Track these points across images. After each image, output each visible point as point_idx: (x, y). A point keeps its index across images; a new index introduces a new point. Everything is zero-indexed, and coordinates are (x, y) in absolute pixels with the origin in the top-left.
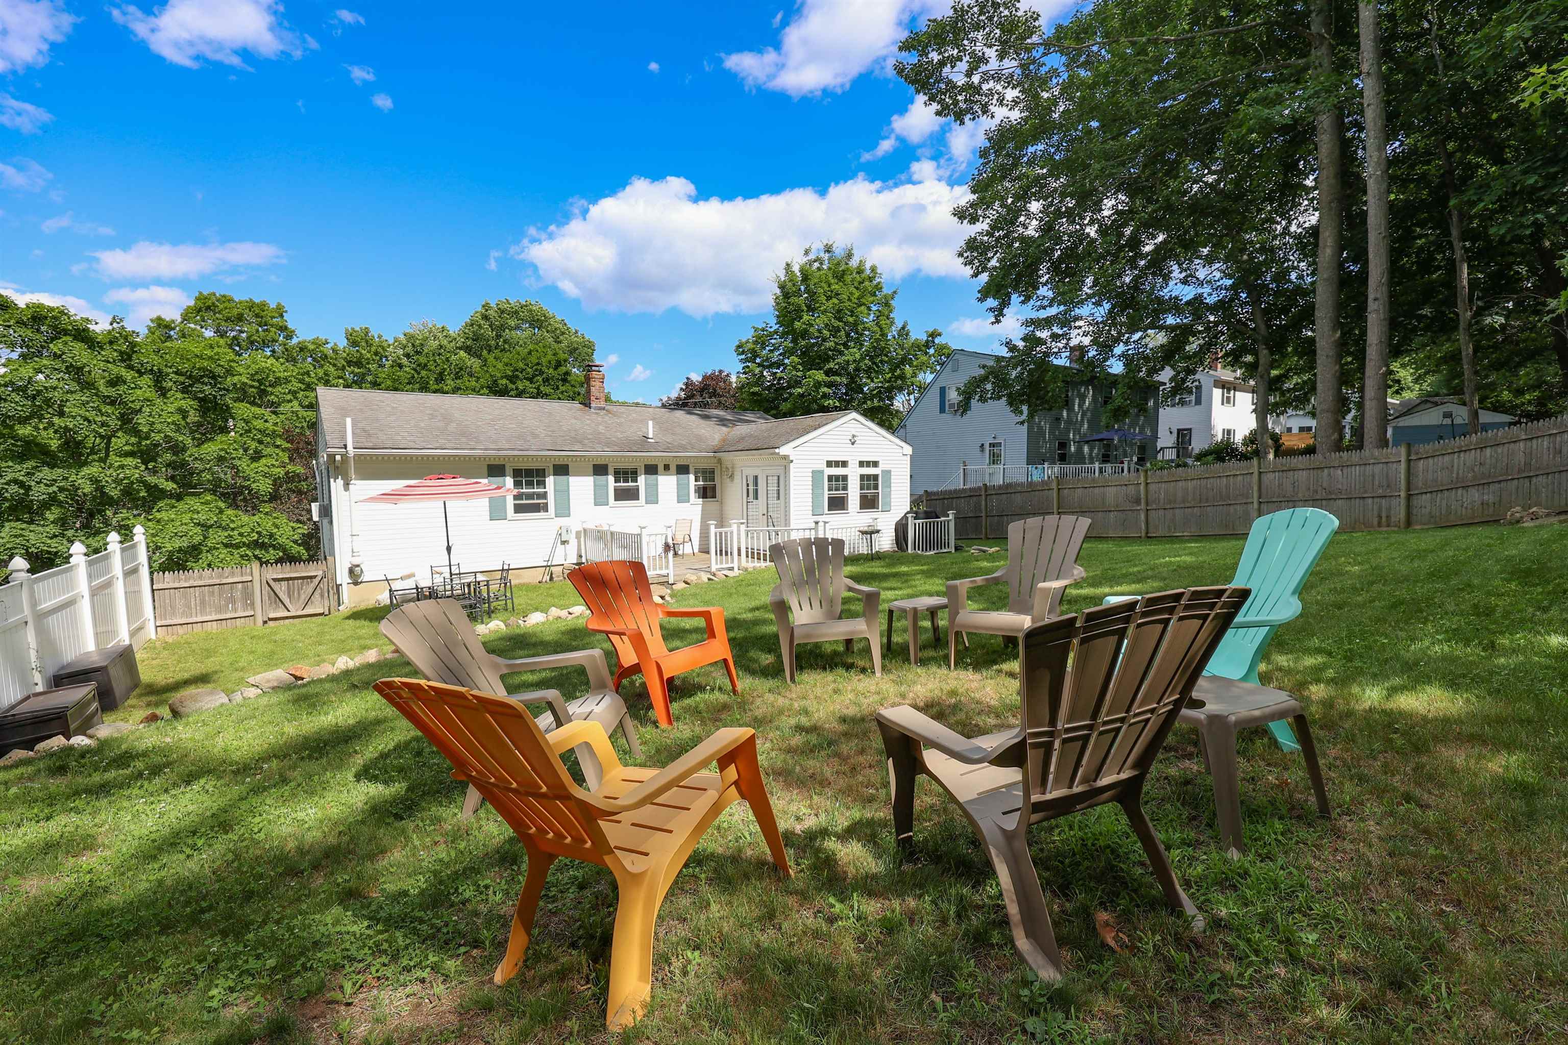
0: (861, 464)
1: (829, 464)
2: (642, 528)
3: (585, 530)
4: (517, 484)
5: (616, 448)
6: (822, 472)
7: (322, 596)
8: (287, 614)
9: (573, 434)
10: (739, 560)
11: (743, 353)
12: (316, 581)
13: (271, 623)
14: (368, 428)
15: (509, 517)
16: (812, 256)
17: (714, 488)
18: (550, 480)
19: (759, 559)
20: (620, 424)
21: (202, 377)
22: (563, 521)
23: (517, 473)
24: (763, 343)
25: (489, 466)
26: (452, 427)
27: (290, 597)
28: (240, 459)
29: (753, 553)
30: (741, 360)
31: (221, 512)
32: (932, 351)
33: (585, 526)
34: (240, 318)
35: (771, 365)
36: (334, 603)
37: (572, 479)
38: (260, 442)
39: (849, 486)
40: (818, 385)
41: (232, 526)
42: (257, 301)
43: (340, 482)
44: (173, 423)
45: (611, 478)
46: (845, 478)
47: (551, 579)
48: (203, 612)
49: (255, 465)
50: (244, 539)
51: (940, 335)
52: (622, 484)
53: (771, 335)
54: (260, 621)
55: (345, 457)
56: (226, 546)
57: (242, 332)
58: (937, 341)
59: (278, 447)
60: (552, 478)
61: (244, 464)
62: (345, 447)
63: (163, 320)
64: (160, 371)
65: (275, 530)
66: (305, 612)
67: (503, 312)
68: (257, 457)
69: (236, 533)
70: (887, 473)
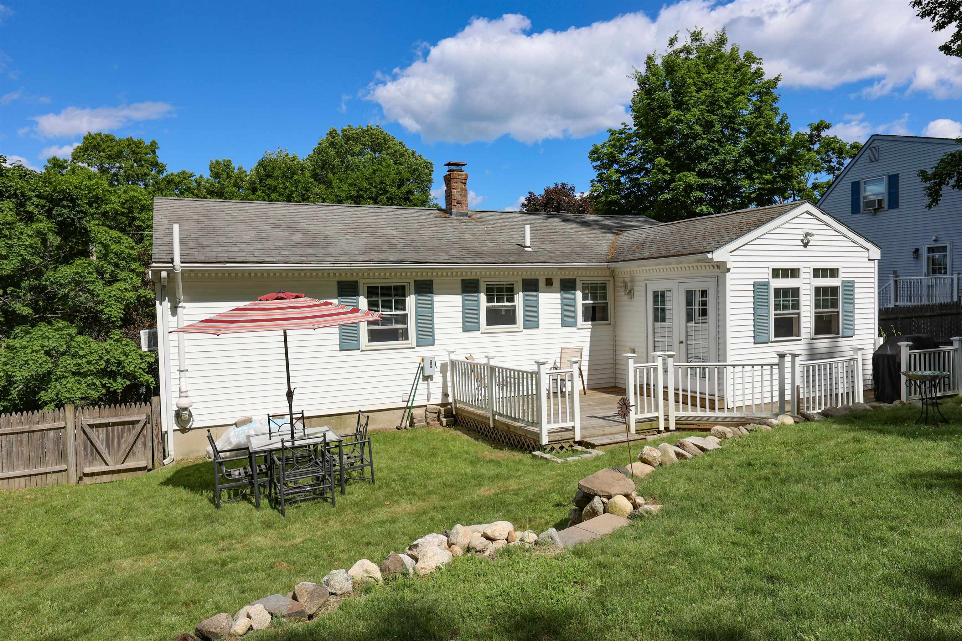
0: (817, 273)
1: (776, 273)
2: (539, 364)
3: (453, 363)
4: (372, 305)
5: (490, 259)
6: (766, 285)
7: (145, 445)
8: (104, 468)
9: (436, 243)
10: (666, 406)
11: (598, 159)
12: (138, 427)
13: (87, 480)
14: (201, 240)
15: (362, 347)
16: (678, 46)
17: (605, 308)
18: (411, 301)
19: (694, 405)
20: (488, 232)
21: (61, 200)
22: (426, 352)
23: (372, 292)
24: (622, 146)
25: (339, 283)
26: (298, 236)
27: (108, 446)
28: (93, 282)
29: (685, 397)
30: (595, 168)
31: (72, 339)
32: (817, 146)
33: (453, 357)
34: (119, 155)
35: (630, 171)
36: (158, 455)
37: (436, 298)
38: (117, 266)
39: (802, 303)
40: (689, 188)
41: (81, 353)
42: (135, 139)
43: (167, 304)
44: (31, 246)
45: (483, 297)
46: (796, 292)
47: (412, 424)
48: (10, 466)
49: (108, 289)
50: (92, 368)
51: (828, 127)
52: (495, 304)
53: (630, 137)
54: (73, 478)
55: (171, 273)
56: (74, 374)
57: (120, 168)
58: (823, 134)
59: (133, 271)
60: (413, 297)
61: (98, 286)
62: (172, 261)
63: (57, 160)
64: (23, 194)
65: (123, 358)
66: (126, 466)
67: (348, 139)
68: (113, 280)
69: (84, 360)
70: (849, 285)
